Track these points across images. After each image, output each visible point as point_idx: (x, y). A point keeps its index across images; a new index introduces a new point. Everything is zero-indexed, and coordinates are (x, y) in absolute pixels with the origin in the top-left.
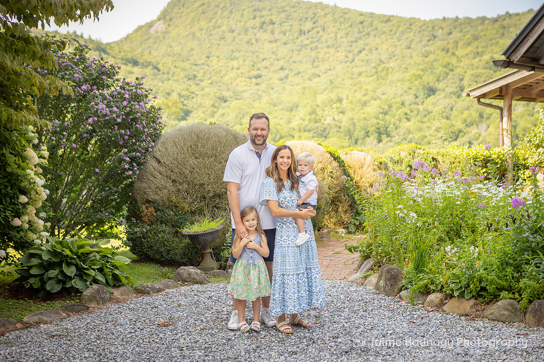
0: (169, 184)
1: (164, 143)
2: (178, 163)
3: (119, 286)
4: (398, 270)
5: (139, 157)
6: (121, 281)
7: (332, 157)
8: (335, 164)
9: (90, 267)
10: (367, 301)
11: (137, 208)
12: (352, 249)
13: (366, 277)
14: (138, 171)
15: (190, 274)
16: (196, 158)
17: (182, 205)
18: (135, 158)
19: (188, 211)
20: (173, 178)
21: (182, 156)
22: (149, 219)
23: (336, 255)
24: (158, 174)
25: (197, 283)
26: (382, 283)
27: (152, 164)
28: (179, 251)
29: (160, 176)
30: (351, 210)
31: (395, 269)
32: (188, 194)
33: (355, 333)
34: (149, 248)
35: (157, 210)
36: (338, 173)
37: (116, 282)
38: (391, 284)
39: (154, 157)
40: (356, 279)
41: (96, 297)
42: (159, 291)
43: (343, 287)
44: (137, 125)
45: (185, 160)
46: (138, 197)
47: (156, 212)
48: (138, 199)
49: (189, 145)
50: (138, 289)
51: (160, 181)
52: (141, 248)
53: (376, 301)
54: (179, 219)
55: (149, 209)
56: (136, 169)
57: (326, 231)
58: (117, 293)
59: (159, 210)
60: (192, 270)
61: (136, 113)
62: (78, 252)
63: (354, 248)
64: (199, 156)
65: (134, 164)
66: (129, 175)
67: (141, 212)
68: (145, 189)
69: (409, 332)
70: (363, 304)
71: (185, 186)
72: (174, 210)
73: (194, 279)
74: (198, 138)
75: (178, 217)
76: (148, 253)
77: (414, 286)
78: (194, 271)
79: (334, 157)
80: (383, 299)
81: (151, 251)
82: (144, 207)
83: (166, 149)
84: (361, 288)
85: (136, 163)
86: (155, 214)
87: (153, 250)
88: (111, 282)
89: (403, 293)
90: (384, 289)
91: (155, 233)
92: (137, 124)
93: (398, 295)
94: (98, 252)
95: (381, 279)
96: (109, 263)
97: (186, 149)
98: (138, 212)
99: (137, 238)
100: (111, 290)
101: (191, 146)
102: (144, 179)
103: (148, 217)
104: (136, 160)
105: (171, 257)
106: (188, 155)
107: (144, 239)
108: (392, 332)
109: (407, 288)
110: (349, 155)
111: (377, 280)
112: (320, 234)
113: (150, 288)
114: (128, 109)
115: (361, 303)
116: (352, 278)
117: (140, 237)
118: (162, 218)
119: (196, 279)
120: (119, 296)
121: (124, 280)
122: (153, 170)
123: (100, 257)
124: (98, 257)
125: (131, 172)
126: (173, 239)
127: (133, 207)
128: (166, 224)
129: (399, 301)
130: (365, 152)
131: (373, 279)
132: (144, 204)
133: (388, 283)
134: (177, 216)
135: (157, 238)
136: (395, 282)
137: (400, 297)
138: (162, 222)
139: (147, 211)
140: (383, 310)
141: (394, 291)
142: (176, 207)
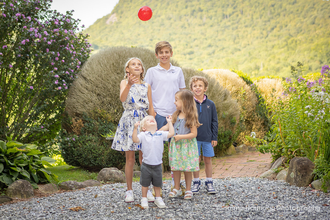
0: (95, 98)
1: (90, 64)
2: (102, 79)
3: (44, 183)
4: (308, 161)
5: (68, 75)
6: (46, 179)
7: (245, 81)
8: (247, 87)
9: (17, 165)
10: (279, 190)
11: (68, 121)
12: (264, 150)
13: (277, 173)
14: (67, 86)
15: (111, 174)
16: (118, 74)
17: (106, 115)
18: (65, 76)
19: (112, 121)
20: (98, 92)
21: (106, 73)
22: (78, 130)
23: (250, 162)
24: (85, 90)
25: (117, 182)
26: (293, 175)
27: (79, 81)
28: (105, 157)
29: (87, 91)
30: (264, 128)
31: (305, 160)
32: (111, 106)
33: (264, 214)
34: (79, 156)
35: (84, 121)
36: (251, 95)
37: (42, 179)
38: (302, 175)
39: (82, 76)
40: (268, 175)
41: (20, 191)
42: (81, 187)
43: (254, 182)
44: (66, 48)
45: (108, 76)
46: (69, 112)
47: (84, 123)
48: (69, 113)
49: (112, 63)
50: (62, 186)
51: (87, 95)
52: (72, 157)
53: (287, 191)
54: (103, 128)
55: (78, 121)
56: (65, 85)
57: (241, 146)
58: (41, 189)
59: (87, 121)
60: (113, 170)
61: (65, 37)
62: (6, 152)
63: (265, 148)
64: (120, 72)
65: (64, 81)
66: (59, 90)
67: (71, 124)
68: (74, 104)
69: (322, 212)
70: (274, 193)
71: (109, 99)
72: (99, 120)
73: (115, 178)
74: (119, 57)
75: (103, 126)
76: (78, 160)
77: (326, 175)
78: (115, 171)
79: (247, 82)
80: (294, 189)
81: (80, 158)
82: (73, 119)
83: (92, 69)
84: (272, 182)
85: (65, 80)
86: (83, 125)
87: (82, 157)
88: (36, 179)
89: (315, 183)
90: (296, 180)
91: (83, 142)
92: (66, 46)
93: (310, 185)
94: (26, 153)
95: (291, 171)
96: (36, 162)
97: (108, 67)
98: (68, 125)
99: (68, 148)
100: (35, 185)
101: (113, 64)
102: (74, 95)
103: (77, 128)
104: (65, 78)
105: (98, 163)
106: (111, 72)
107: (74, 148)
108: (304, 212)
109: (318, 178)
110: (260, 82)
111: (288, 173)
112: (236, 149)
113: (72, 184)
114: (58, 34)
115: (272, 192)
116: (263, 175)
117: (71, 147)
118: (89, 128)
119: (117, 178)
120: (43, 192)
121: (49, 177)
122: (80, 86)
123: (28, 157)
124: (25, 157)
125: (60, 88)
126: (100, 147)
127: (65, 121)
128: (93, 134)
129: (311, 190)
130: (275, 79)
131: (284, 173)
132: (74, 118)
133: (299, 173)
134: (101, 125)
135: (85, 146)
136: (306, 172)
137: (312, 187)
138: (89, 132)
139: (76, 123)
140: (295, 197)
141: (305, 182)
142: (101, 117)
